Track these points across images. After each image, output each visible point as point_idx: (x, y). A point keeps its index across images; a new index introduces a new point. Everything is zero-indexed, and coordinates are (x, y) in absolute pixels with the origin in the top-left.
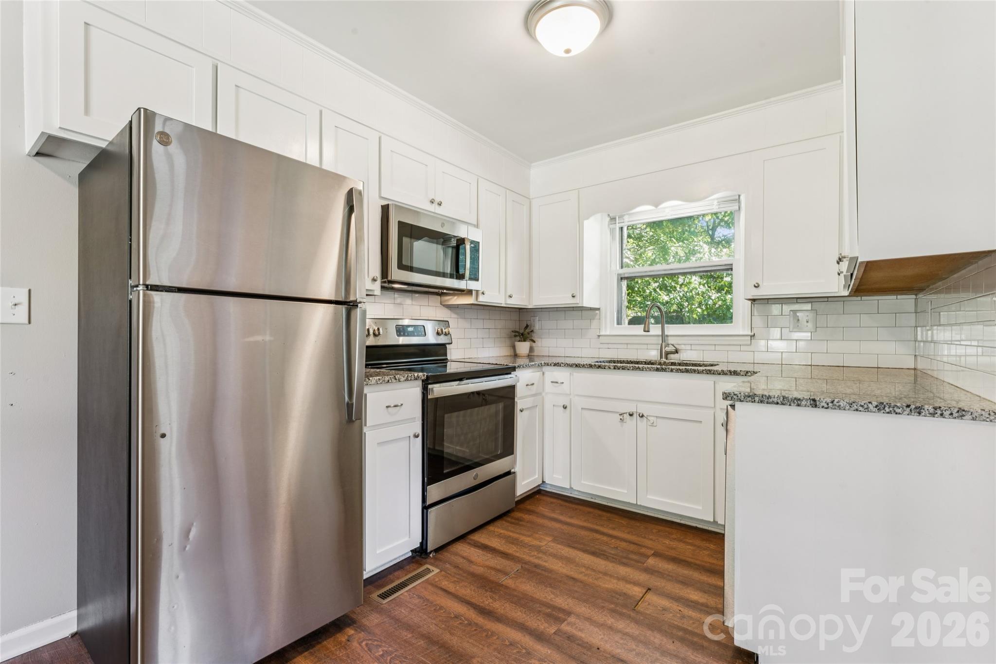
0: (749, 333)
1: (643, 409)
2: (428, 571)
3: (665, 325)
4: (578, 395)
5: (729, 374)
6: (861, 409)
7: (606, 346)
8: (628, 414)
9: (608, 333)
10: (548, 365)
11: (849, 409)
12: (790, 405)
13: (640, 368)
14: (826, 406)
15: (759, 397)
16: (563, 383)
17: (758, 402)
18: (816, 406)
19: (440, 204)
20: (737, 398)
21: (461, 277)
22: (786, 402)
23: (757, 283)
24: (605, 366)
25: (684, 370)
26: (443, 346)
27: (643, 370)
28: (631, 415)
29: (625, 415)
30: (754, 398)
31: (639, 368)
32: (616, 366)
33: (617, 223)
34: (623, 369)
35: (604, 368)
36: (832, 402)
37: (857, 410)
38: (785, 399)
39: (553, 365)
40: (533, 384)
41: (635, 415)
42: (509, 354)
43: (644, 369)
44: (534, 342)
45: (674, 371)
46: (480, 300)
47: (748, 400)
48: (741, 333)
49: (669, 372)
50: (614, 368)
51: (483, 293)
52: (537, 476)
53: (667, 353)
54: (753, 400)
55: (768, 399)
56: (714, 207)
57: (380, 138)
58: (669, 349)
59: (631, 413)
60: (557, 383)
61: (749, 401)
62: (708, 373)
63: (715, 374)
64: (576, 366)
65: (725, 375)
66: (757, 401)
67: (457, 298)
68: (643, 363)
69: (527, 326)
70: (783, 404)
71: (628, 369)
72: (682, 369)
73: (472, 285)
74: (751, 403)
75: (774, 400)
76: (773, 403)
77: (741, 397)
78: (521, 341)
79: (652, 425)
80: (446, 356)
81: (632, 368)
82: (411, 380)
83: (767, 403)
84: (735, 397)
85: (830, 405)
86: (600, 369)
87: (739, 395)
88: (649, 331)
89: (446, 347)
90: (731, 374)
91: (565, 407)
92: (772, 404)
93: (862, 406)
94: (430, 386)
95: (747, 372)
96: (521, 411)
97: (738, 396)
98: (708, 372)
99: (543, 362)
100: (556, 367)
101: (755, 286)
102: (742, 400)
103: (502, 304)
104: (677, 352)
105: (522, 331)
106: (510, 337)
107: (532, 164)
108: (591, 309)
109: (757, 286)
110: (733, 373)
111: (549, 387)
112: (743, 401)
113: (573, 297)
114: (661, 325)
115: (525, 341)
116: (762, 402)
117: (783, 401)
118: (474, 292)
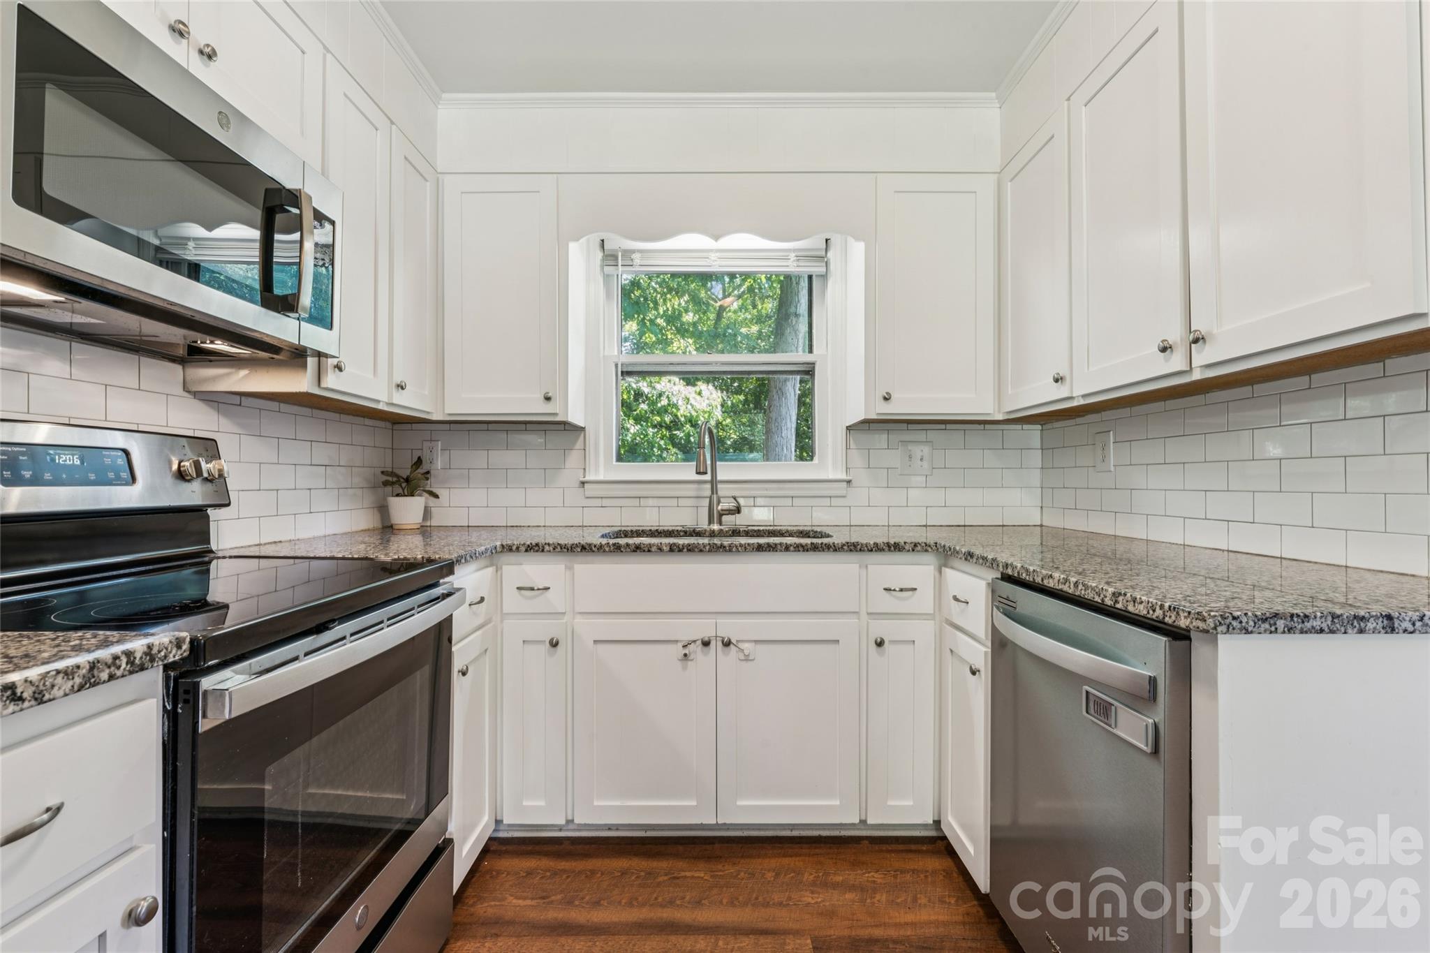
0: (844, 477)
1: (728, 628)
4: (580, 613)
5: (887, 549)
7: (598, 502)
8: (699, 642)
9: (601, 477)
10: (511, 550)
12: (1345, 632)
13: (724, 547)
15: (1285, 619)
16: (547, 589)
17: (1284, 632)
20: (1239, 626)
21: (286, 305)
22: (1338, 626)
23: (887, 393)
25: (809, 546)
26: (198, 512)
27: (730, 551)
28: (706, 644)
29: (692, 647)
30: (1275, 624)
31: (722, 546)
33: (620, 264)
34: (689, 550)
35: (649, 551)
38: (1336, 621)
39: (523, 549)
40: (482, 600)
41: (713, 643)
42: (371, 526)
43: (734, 550)
44: (437, 496)
45: (792, 548)
46: (330, 386)
47: (1262, 629)
49: (781, 551)
51: (339, 368)
52: (487, 819)
53: (722, 514)
54: (1273, 629)
55: (1303, 622)
56: (789, 263)
58: (724, 506)
59: (706, 639)
60: (532, 589)
61: (1265, 631)
62: (851, 550)
63: (863, 551)
64: (583, 548)
65: (881, 551)
66: (1281, 629)
67: (246, 376)
68: (682, 534)
69: (419, 462)
70: (1332, 632)
71: (701, 551)
72: (806, 545)
73: (313, 337)
74: (1267, 635)
75: (1315, 624)
76: (1313, 631)
77: (1247, 623)
78: (404, 496)
79: (747, 659)
80: (208, 544)
81: (707, 548)
83: (1302, 632)
84: (1235, 623)
87: (1244, 620)
89: (208, 517)
90: (889, 550)
91: (554, 644)
92: (1311, 632)
95: (915, 545)
96: (464, 674)
97: (1241, 622)
98: (852, 548)
99: (498, 544)
100: (532, 553)
101: (885, 398)
102: (1250, 629)
104: (741, 511)
105: (405, 473)
106: (374, 487)
107: (444, 95)
109: (887, 399)
110: (892, 548)
111: (512, 601)
112: (1251, 632)
113: (547, 401)
114: (695, 463)
115: (411, 495)
116: (1290, 630)
117: (1331, 625)
118: (311, 361)
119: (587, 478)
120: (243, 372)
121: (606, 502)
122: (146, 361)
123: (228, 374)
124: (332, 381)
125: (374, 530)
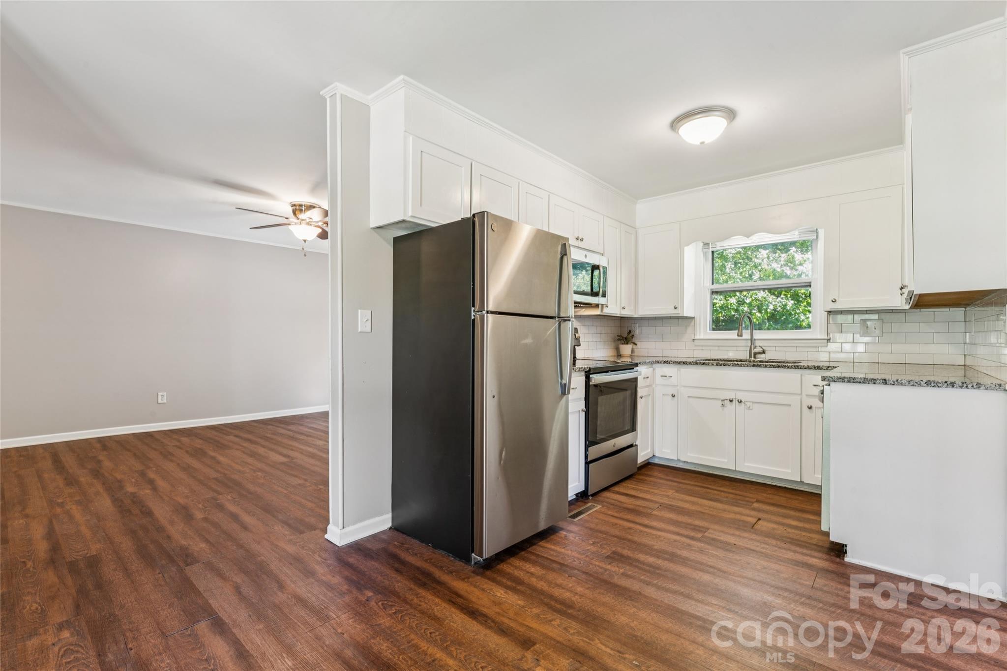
0: (826, 337)
1: (740, 396)
2: (593, 507)
3: (754, 331)
4: (684, 386)
5: (813, 368)
6: (916, 384)
7: (701, 348)
8: (728, 400)
9: (702, 337)
10: (658, 363)
11: (908, 385)
12: (869, 383)
14: (893, 383)
15: (847, 378)
16: (671, 377)
18: (886, 383)
19: (582, 240)
21: (596, 294)
23: (834, 299)
24: (708, 363)
25: (776, 366)
27: (741, 366)
28: (731, 401)
29: (725, 401)
31: (738, 364)
32: (717, 363)
34: (724, 365)
36: (897, 381)
37: (913, 385)
38: (865, 380)
39: (663, 362)
40: (648, 377)
41: (734, 401)
42: (614, 355)
44: (636, 345)
45: (766, 366)
46: (602, 312)
48: (819, 337)
49: (763, 367)
50: (717, 365)
51: (607, 306)
52: (650, 450)
53: (755, 354)
54: (843, 381)
55: (854, 380)
56: (795, 236)
57: (549, 195)
58: (757, 350)
59: (731, 400)
60: (666, 376)
61: (841, 382)
64: (684, 363)
66: (846, 381)
69: (630, 332)
70: (864, 383)
71: (729, 365)
72: (774, 365)
73: (601, 301)
75: (858, 380)
76: (857, 382)
78: (625, 344)
79: (749, 408)
81: (732, 365)
83: (853, 382)
84: (830, 379)
85: (896, 382)
86: (704, 366)
87: (834, 378)
88: (742, 336)
90: (815, 369)
91: (673, 396)
93: (916, 383)
94: (591, 376)
95: (828, 367)
96: (641, 398)
97: (832, 378)
98: (796, 367)
99: (654, 360)
100: (666, 364)
101: (832, 301)
102: (835, 380)
103: (617, 314)
104: (764, 352)
105: (625, 336)
106: (615, 341)
107: (638, 202)
108: (687, 318)
109: (834, 301)
110: (817, 368)
111: (659, 380)
113: (676, 308)
114: (750, 331)
115: (627, 344)
116: (849, 382)
118: (600, 306)
119: (696, 338)
120: (584, 309)
121: (703, 348)
123: (580, 310)
124: (606, 311)
125: (615, 356)
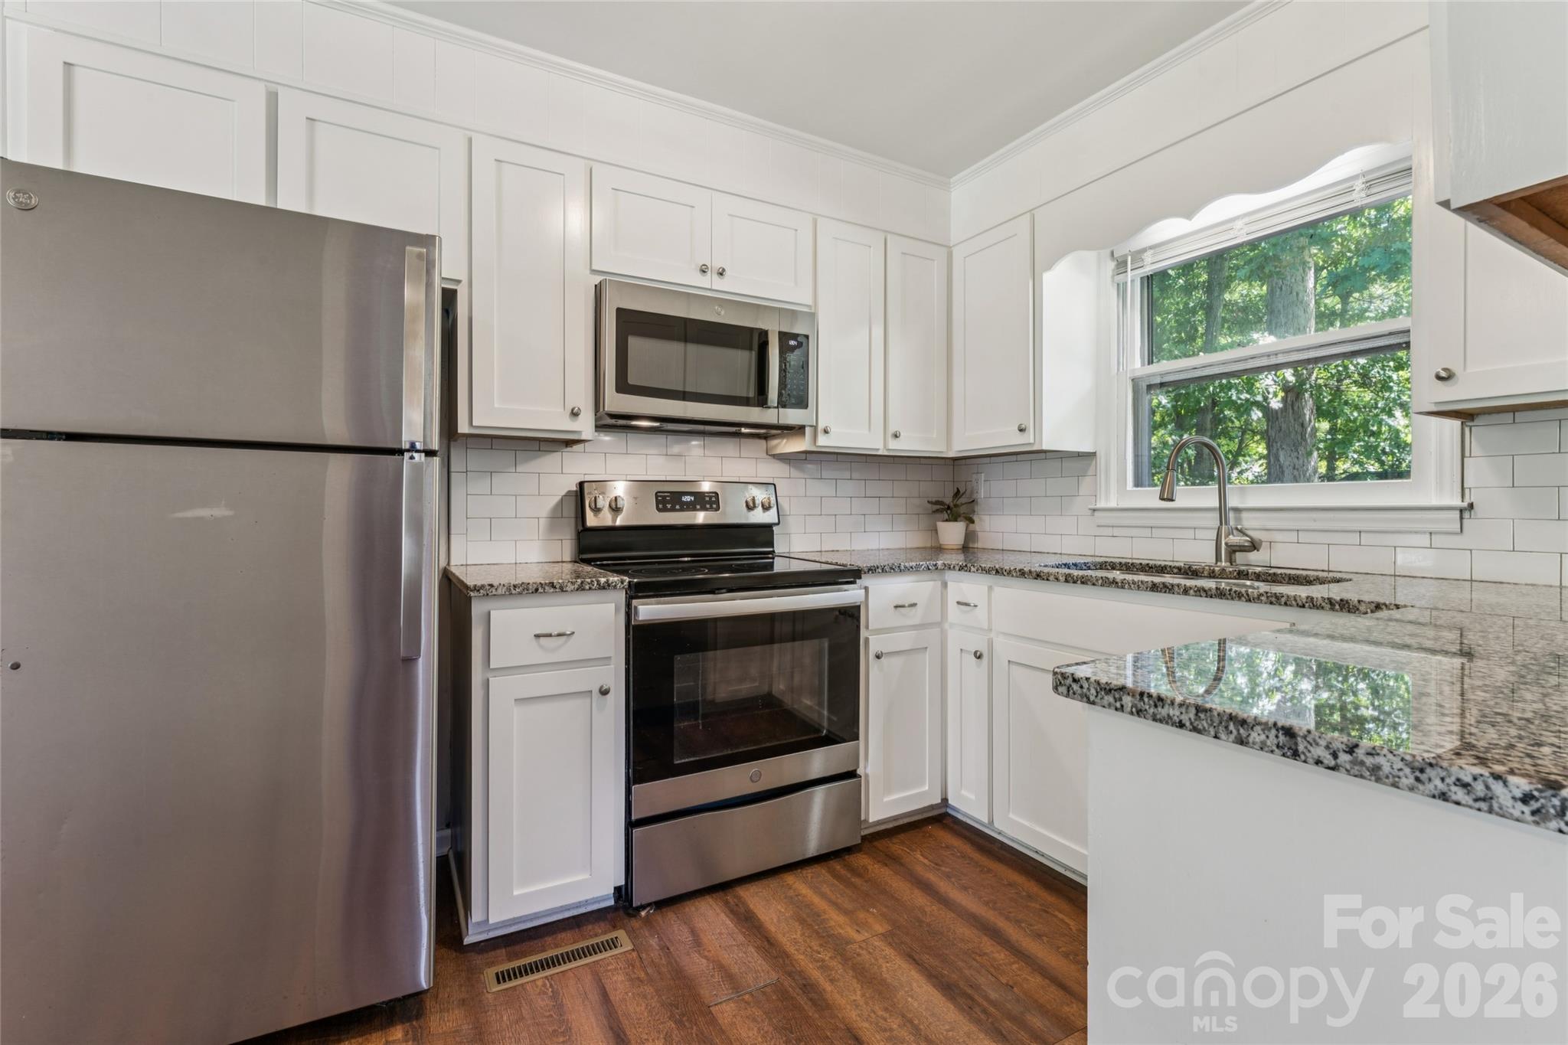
0: (1457, 502)
4: (1004, 634)
5: (1328, 607)
6: (1459, 794)
7: (1109, 531)
9: (1113, 504)
10: (950, 568)
11: (1411, 789)
12: (1216, 737)
14: (1329, 760)
15: (1133, 696)
16: (977, 606)
17: (1132, 713)
18: (1296, 755)
19: (721, 273)
20: (1079, 691)
22: (1205, 725)
23: (1445, 369)
24: (1049, 574)
30: (1121, 699)
32: (1070, 575)
33: (1129, 269)
36: (1351, 749)
37: (1444, 796)
38: (1202, 716)
39: (957, 568)
40: (913, 605)
42: (929, 545)
44: (974, 522)
46: (820, 444)
47: (1105, 702)
48: (1442, 502)
49: (1178, 594)
50: (1066, 581)
51: (826, 432)
52: (931, 788)
53: (1233, 550)
54: (1118, 705)
55: (1156, 706)
57: (590, 168)
58: (1236, 539)
60: (967, 604)
61: (1110, 705)
62: (1271, 603)
63: (1291, 606)
64: (997, 571)
66: (1128, 708)
67: (786, 442)
69: (966, 491)
70: (1195, 729)
73: (792, 416)
74: (1112, 711)
75: (1171, 713)
76: (1167, 720)
77: (1089, 689)
78: (950, 521)
80: (773, 547)
82: (590, 588)
83: (1155, 719)
84: (1075, 687)
85: (1344, 758)
86: (1039, 581)
87: (1086, 685)
89: (773, 531)
91: (978, 656)
92: (1167, 723)
93: (1465, 786)
94: (635, 602)
95: (1378, 605)
96: (878, 657)
97: (1081, 687)
98: (1273, 599)
100: (964, 573)
101: (1439, 378)
102: (1092, 698)
103: (878, 449)
104: (1254, 546)
105: (948, 500)
106: (927, 514)
107: (952, 180)
109: (1445, 378)
111: (953, 613)
112: (1093, 703)
113: (1022, 431)
115: (956, 520)
116: (1139, 712)
117: (1196, 720)
118: (807, 429)
119: (1099, 506)
121: (1116, 532)
122: (743, 440)
123: (780, 443)
124: (823, 441)
